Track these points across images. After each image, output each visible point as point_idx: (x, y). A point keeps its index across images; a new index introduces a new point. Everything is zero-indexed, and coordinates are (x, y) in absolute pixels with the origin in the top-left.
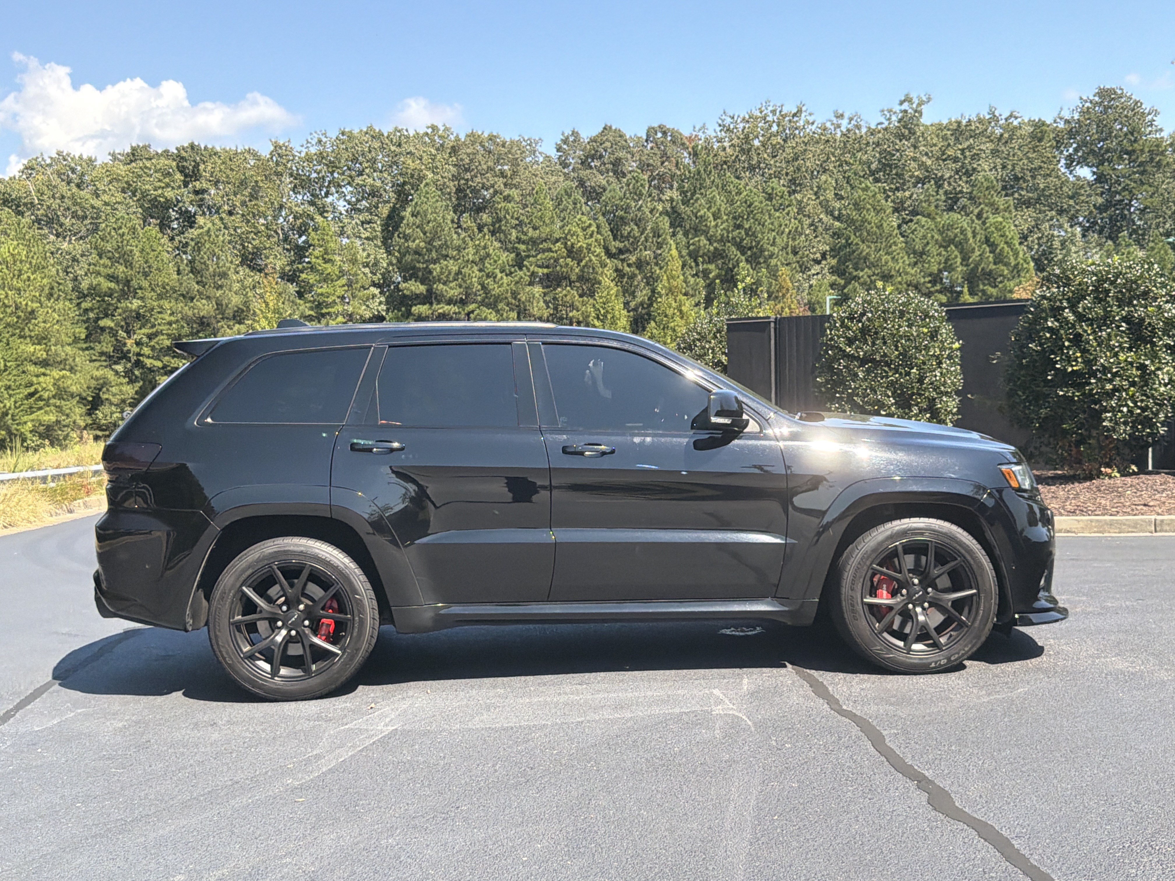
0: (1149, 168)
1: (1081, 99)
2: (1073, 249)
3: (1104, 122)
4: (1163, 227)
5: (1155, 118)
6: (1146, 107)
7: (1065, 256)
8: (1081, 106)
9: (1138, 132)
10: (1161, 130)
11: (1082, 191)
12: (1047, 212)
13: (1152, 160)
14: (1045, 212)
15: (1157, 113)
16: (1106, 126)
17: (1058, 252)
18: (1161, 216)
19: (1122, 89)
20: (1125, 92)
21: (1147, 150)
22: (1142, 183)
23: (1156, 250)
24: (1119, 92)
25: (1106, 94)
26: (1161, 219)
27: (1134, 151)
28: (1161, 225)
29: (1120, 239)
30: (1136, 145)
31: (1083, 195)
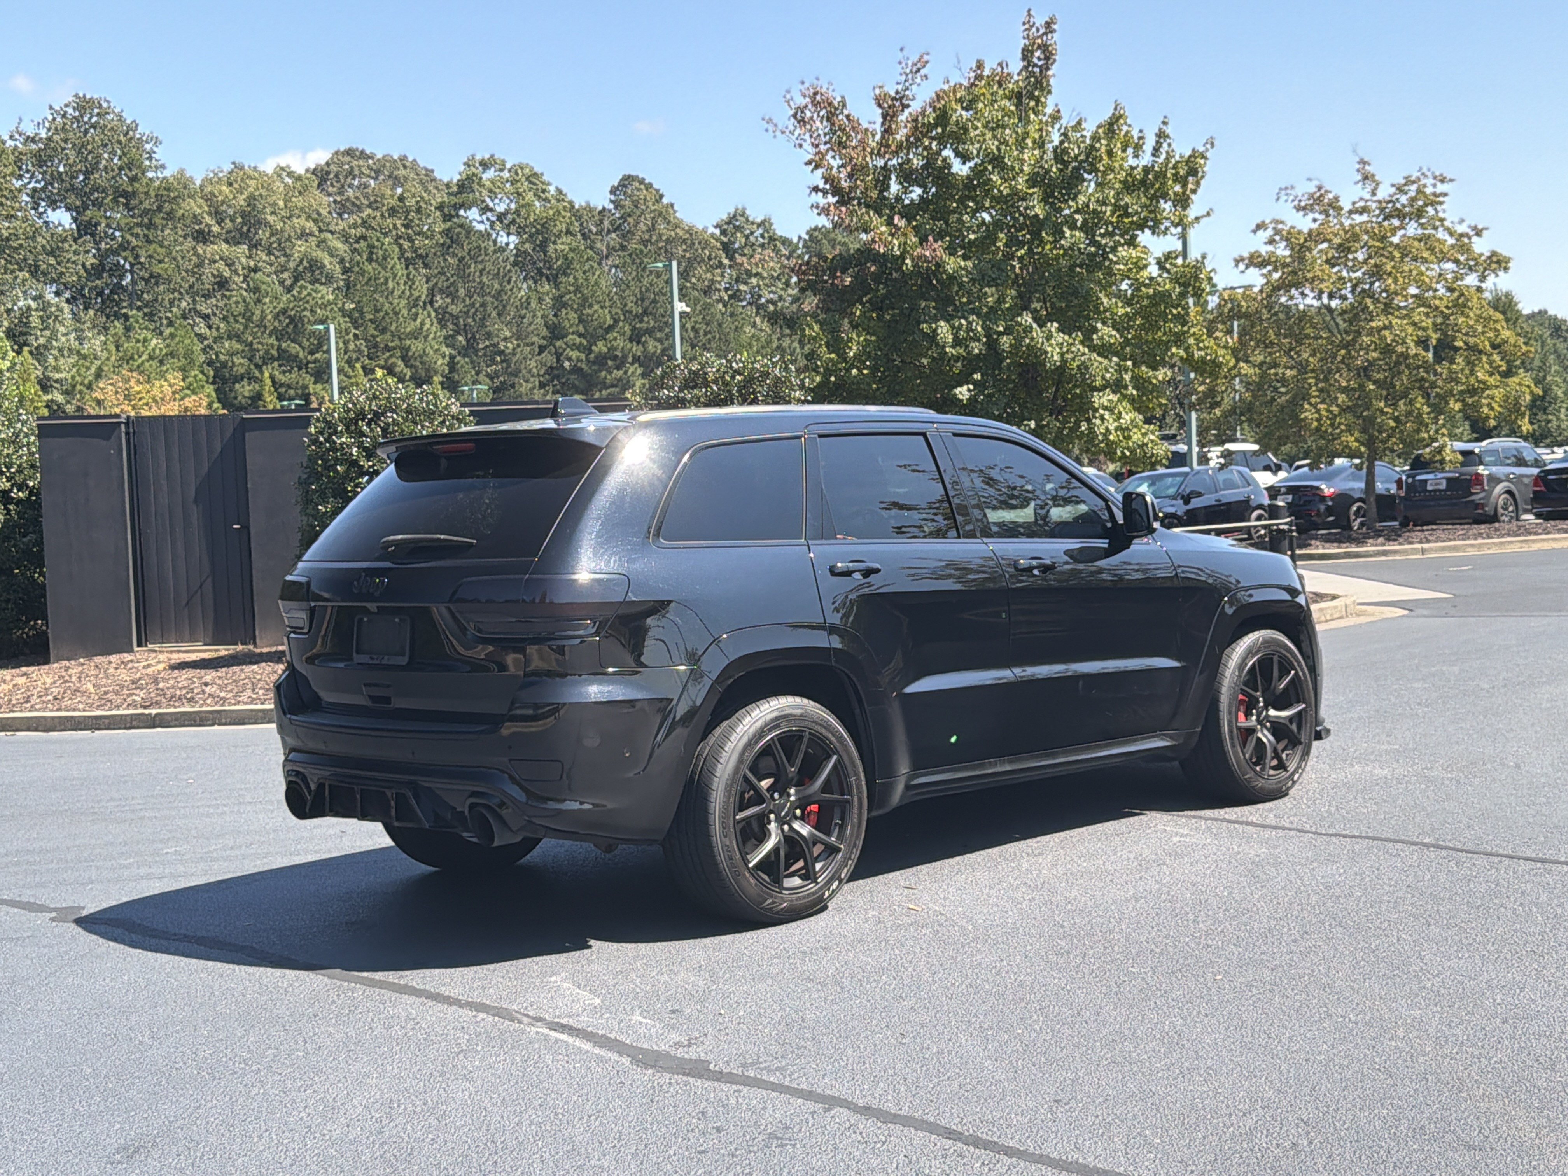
0: (158, 221)
1: (51, 108)
2: (62, 329)
3: (89, 147)
4: (179, 306)
5: (155, 149)
6: (143, 130)
7: (50, 338)
8: (50, 118)
9: (140, 167)
10: (163, 167)
11: (66, 245)
12: (18, 273)
13: (160, 209)
14: (12, 272)
15: (157, 141)
16: (91, 152)
17: (39, 333)
18: (175, 290)
19: (108, 102)
20: (112, 105)
21: (153, 194)
22: (149, 242)
23: (177, 339)
24: (105, 105)
25: (84, 105)
26: (176, 294)
27: (134, 193)
28: (176, 303)
29: (131, 320)
30: (136, 185)
31: (67, 251)
